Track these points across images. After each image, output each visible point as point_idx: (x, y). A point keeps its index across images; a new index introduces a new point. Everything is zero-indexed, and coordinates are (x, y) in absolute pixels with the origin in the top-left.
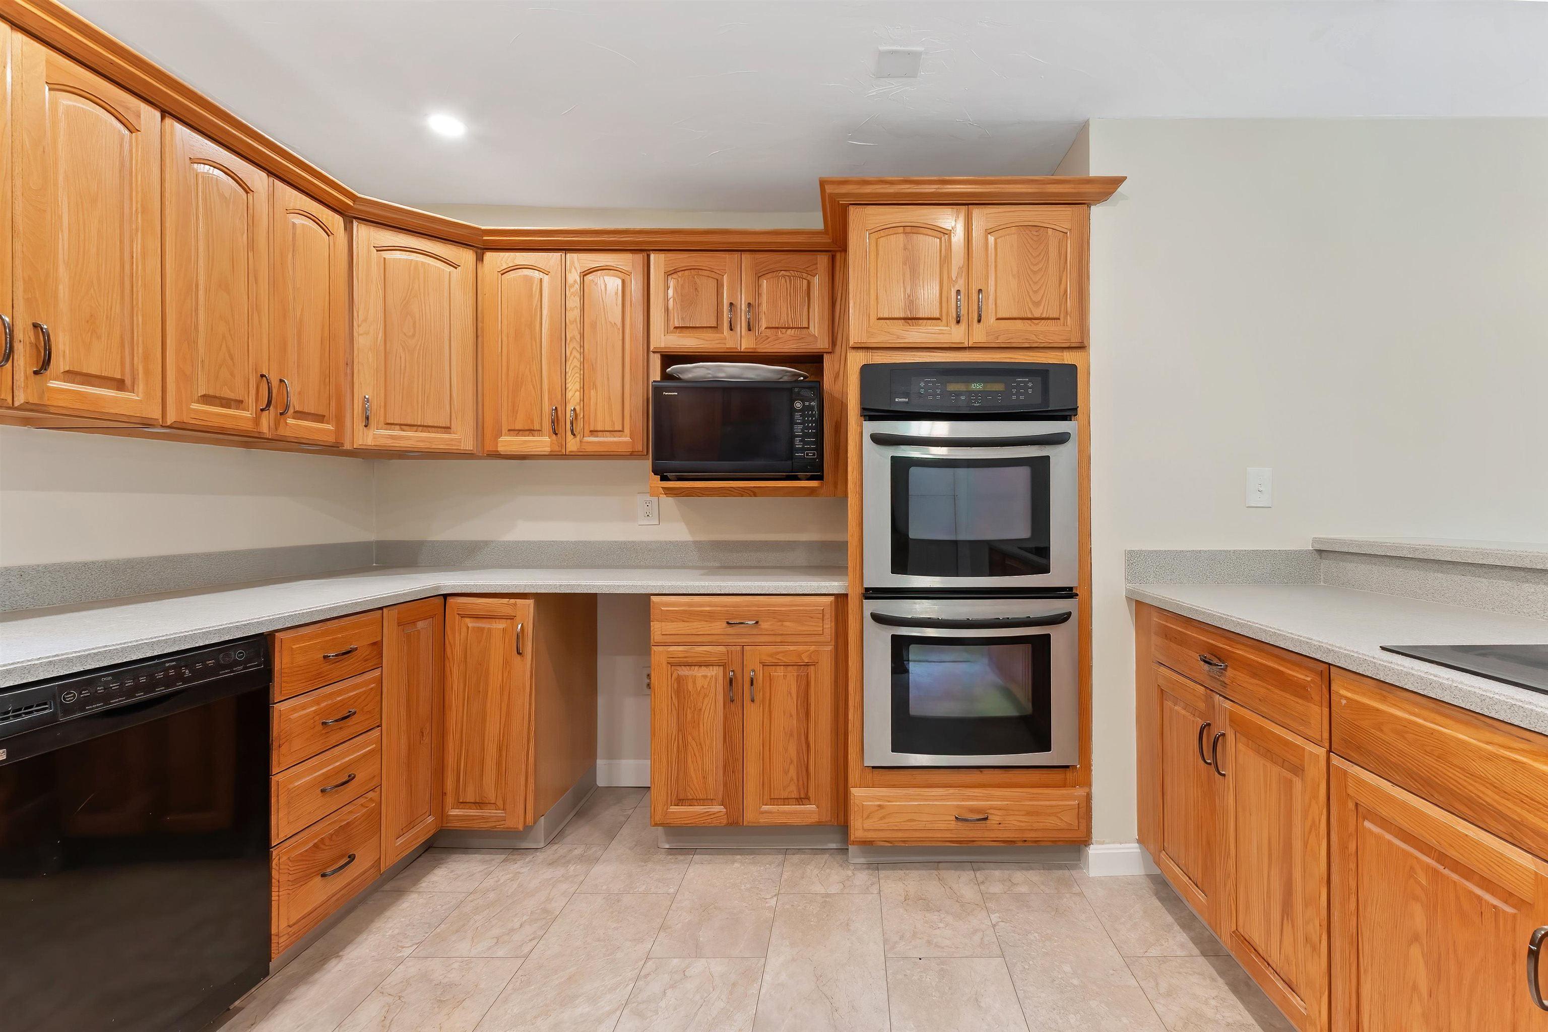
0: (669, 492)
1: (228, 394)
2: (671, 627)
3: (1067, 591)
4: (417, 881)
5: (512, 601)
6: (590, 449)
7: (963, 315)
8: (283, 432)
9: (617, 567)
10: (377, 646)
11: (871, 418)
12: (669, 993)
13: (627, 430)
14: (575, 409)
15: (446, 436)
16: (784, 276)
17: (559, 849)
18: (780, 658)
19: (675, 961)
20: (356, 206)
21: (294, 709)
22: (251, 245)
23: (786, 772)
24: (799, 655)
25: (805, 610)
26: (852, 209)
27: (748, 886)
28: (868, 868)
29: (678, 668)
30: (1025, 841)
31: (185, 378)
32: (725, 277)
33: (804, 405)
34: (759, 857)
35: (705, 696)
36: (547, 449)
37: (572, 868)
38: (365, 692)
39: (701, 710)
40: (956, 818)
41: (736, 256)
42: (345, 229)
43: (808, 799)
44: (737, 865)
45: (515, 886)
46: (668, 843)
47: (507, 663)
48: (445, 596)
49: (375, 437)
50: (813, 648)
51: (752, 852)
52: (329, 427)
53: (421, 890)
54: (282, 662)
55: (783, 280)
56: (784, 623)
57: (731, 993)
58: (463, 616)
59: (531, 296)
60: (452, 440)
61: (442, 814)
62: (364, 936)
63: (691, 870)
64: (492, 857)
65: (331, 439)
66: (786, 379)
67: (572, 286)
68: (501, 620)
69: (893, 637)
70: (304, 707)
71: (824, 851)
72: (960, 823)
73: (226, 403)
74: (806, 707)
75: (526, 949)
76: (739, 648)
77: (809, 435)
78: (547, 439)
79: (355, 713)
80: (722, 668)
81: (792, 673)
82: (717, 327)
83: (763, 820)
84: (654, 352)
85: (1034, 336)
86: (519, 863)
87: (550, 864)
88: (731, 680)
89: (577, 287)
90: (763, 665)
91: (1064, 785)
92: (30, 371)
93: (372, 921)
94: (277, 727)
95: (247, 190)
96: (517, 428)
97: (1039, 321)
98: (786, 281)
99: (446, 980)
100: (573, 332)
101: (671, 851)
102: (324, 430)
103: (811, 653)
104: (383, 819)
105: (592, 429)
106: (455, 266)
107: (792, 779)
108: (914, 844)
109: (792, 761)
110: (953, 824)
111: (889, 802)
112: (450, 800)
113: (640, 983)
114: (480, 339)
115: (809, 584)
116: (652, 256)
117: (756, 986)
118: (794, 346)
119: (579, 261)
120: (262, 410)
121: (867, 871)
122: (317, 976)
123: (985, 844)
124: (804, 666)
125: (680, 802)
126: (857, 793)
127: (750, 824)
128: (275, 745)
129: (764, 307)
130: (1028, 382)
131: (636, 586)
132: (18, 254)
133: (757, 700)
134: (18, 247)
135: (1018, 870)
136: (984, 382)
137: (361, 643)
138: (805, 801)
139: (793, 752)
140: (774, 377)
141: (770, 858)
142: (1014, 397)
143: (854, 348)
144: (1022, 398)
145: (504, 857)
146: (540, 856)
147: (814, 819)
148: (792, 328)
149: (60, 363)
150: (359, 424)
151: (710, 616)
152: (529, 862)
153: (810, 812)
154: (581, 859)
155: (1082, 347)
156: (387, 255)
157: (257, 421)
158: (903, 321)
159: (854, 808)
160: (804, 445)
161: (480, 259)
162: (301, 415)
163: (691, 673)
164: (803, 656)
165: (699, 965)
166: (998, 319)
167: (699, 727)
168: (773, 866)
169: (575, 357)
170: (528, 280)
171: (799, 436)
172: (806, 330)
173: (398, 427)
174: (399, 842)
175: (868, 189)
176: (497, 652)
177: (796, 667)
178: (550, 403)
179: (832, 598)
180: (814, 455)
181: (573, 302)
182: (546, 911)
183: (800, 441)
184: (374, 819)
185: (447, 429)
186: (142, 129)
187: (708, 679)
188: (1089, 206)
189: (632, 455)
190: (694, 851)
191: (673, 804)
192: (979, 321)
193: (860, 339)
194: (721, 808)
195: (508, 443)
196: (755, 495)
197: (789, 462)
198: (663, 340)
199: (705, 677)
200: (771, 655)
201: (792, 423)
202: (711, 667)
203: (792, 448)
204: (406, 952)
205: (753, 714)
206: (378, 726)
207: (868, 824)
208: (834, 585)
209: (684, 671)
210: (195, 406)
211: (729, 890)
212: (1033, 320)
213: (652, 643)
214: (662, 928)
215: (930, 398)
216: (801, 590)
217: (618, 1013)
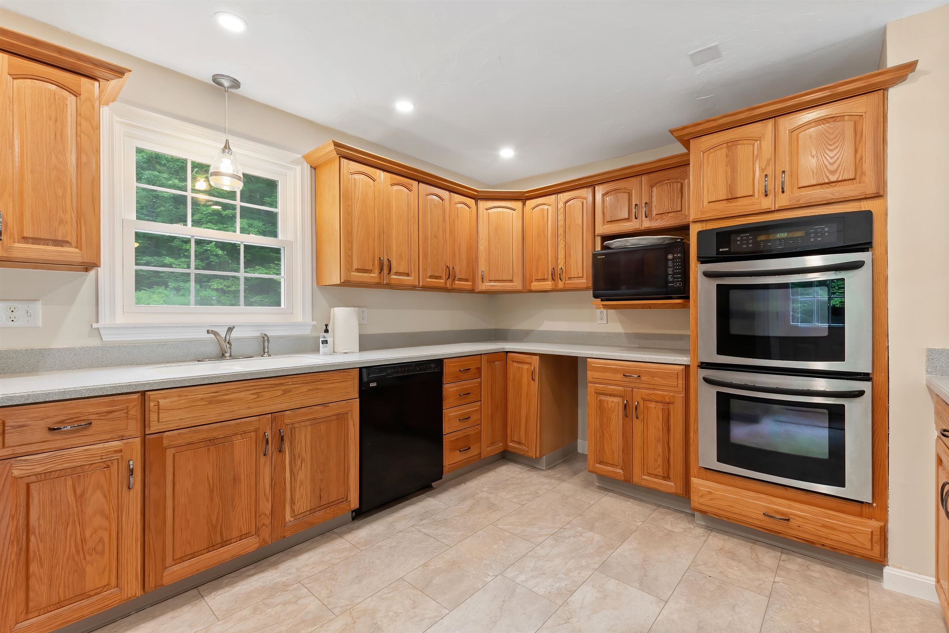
0: (605, 307)
1: (437, 275)
2: (597, 375)
3: (862, 375)
4: (496, 468)
5: (531, 356)
6: (568, 286)
7: (770, 190)
8: (455, 286)
9: (588, 345)
10: (479, 369)
11: (703, 262)
12: (572, 538)
13: (585, 276)
14: (561, 268)
15: (511, 284)
16: (666, 183)
17: (551, 472)
18: (653, 397)
19: (580, 528)
20: (479, 194)
21: (450, 388)
22: (444, 219)
23: (656, 461)
24: (664, 396)
25: (667, 372)
26: (691, 141)
27: (630, 513)
28: (705, 528)
29: (600, 395)
30: (823, 545)
31: (425, 270)
32: (633, 191)
33: (674, 256)
34: (642, 504)
35: (613, 412)
36: (550, 288)
37: (553, 481)
38: (474, 386)
39: (611, 418)
40: (764, 513)
41: (638, 178)
42: (476, 204)
43: (670, 479)
44: (629, 503)
45: (529, 480)
46: (599, 483)
47: (529, 383)
48: (507, 352)
49: (486, 286)
50: (671, 394)
51: (641, 500)
52: (470, 283)
53: (496, 471)
54: (447, 370)
55: (666, 186)
56: (654, 378)
57: (598, 549)
58: (513, 361)
59: (543, 217)
60: (513, 285)
61: (506, 444)
62: (474, 480)
63: (605, 498)
64: (525, 467)
65: (471, 288)
66: (667, 242)
67: (560, 209)
68: (527, 364)
69: (718, 392)
70: (453, 387)
71: (682, 512)
72: (766, 517)
73: (436, 278)
74: (667, 426)
75: (524, 503)
76: (630, 389)
77: (676, 273)
78: (550, 283)
79: (470, 393)
80: (621, 398)
81: (660, 406)
82: (629, 219)
83: (643, 483)
84: (597, 236)
85: (831, 195)
86: (534, 473)
87: (545, 477)
88: (625, 406)
89: (562, 209)
90: (643, 400)
91: (861, 516)
92: (387, 273)
93: (478, 476)
94: (444, 393)
95: (442, 200)
96: (538, 279)
97: (836, 183)
98: (668, 186)
99: (494, 502)
100: (561, 231)
101: (599, 487)
102: (467, 285)
103: (670, 397)
104: (482, 438)
105: (569, 277)
106: (514, 210)
107: (659, 465)
108: (733, 521)
109: (659, 455)
110: (762, 517)
111: (716, 491)
112: (509, 439)
113: (561, 530)
114: (525, 240)
115: (669, 358)
116: (596, 188)
117: (612, 551)
118: (672, 222)
119: (564, 196)
120: (447, 279)
121: (704, 529)
122: (458, 487)
123: (788, 537)
124: (667, 404)
125: (601, 463)
126: (695, 481)
127: (636, 484)
128: (444, 399)
129: (654, 204)
130: (824, 228)
131: (580, 353)
132: (384, 238)
133: (640, 418)
134: (384, 237)
135: (820, 564)
136: (787, 232)
137: (473, 367)
138: (667, 479)
139: (660, 449)
140: (659, 242)
141: (649, 506)
142: (812, 240)
143: (694, 222)
144: (819, 239)
145: (529, 469)
146: (543, 473)
147: (673, 490)
148: (671, 212)
149: (394, 270)
150: (480, 282)
151: (615, 371)
152: (537, 473)
153: (670, 486)
154: (559, 479)
155: (879, 195)
156: (490, 211)
157: (446, 283)
158: (726, 201)
159: (693, 490)
160: (674, 279)
161: (524, 204)
162: (460, 280)
163: (606, 399)
164: (666, 397)
165: (589, 534)
166: (799, 188)
167: (610, 427)
168: (648, 509)
169: (562, 243)
170: (542, 210)
171: (670, 274)
172: (680, 212)
173: (493, 281)
174: (488, 449)
175: (700, 128)
176: (526, 378)
177: (662, 404)
178: (552, 266)
179: (683, 367)
180: (680, 284)
181: (561, 217)
182: (536, 492)
183: (671, 277)
184: (478, 437)
185: (511, 281)
186: (413, 190)
187: (614, 403)
188: (885, 89)
189: (587, 289)
190: (610, 491)
191: (598, 463)
192: (783, 192)
193: (696, 216)
194: (621, 471)
195: (535, 285)
196: (650, 308)
197: (665, 289)
198: (602, 229)
199: (613, 402)
200: (648, 395)
201: (667, 267)
202: (616, 397)
203: (667, 282)
204: (485, 489)
205: (638, 426)
206: (480, 401)
207: (701, 500)
208: (684, 360)
209: (603, 398)
210: (428, 280)
211: (620, 512)
212: (831, 184)
213: (588, 382)
214: (580, 515)
215: (745, 246)
216: (664, 361)
217: (548, 536)
